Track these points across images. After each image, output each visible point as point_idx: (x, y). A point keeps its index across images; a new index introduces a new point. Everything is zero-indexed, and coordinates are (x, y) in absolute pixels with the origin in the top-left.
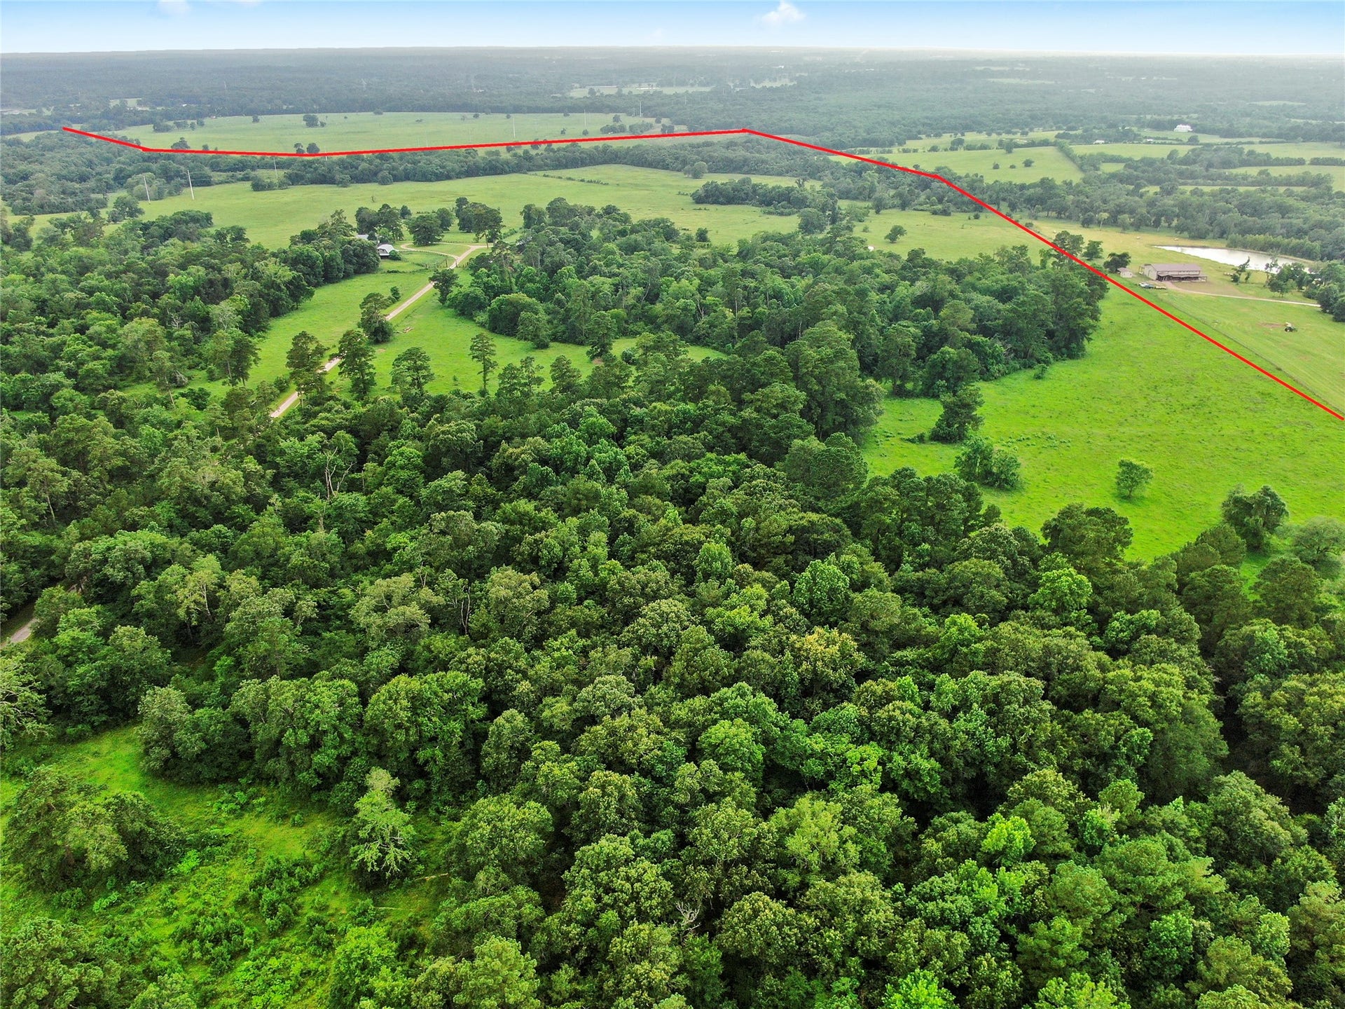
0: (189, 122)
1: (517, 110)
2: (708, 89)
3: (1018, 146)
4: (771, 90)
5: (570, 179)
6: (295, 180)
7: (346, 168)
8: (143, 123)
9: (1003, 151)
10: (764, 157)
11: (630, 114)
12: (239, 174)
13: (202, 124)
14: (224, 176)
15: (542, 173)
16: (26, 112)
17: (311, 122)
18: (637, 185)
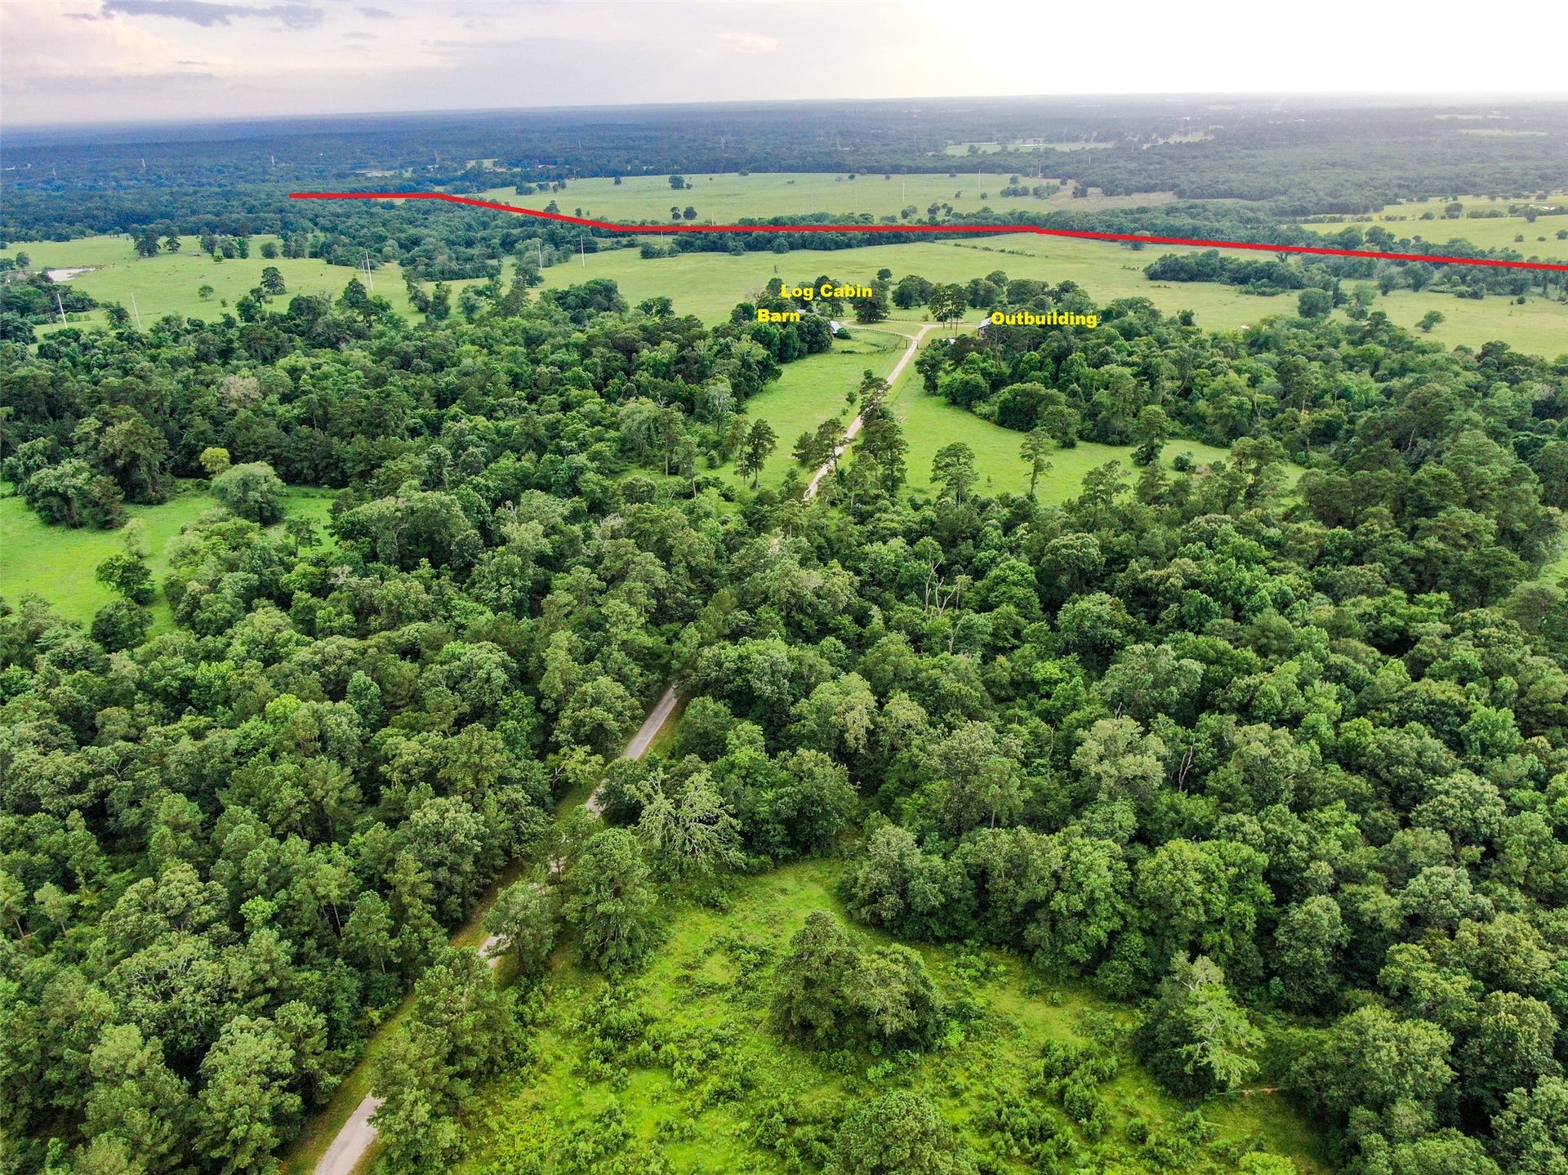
0: (552, 184)
1: (897, 169)
2: (1109, 145)
3: (1541, 214)
4: (1188, 145)
5: (987, 249)
6: (685, 247)
7: (738, 235)
8: (504, 185)
9: (1523, 219)
10: (1217, 225)
11: (1027, 175)
12: (625, 241)
13: (564, 186)
14: (608, 242)
15: (953, 242)
16: (388, 174)
17: (677, 184)
18: (1068, 257)
